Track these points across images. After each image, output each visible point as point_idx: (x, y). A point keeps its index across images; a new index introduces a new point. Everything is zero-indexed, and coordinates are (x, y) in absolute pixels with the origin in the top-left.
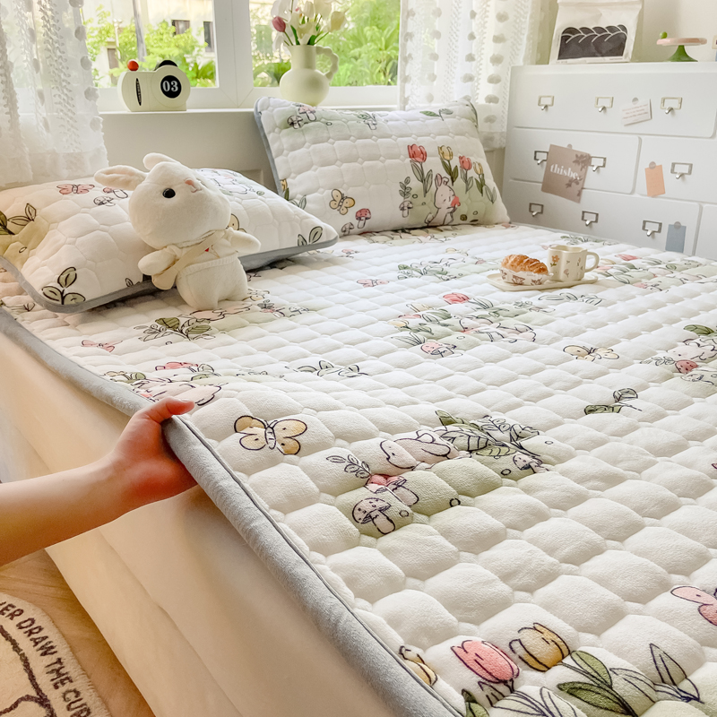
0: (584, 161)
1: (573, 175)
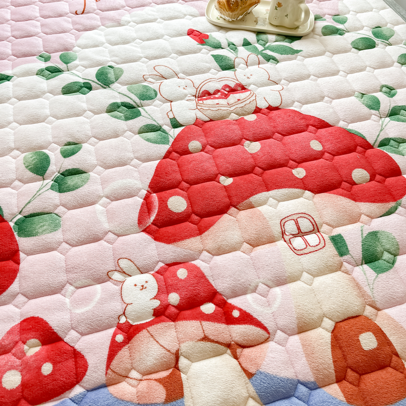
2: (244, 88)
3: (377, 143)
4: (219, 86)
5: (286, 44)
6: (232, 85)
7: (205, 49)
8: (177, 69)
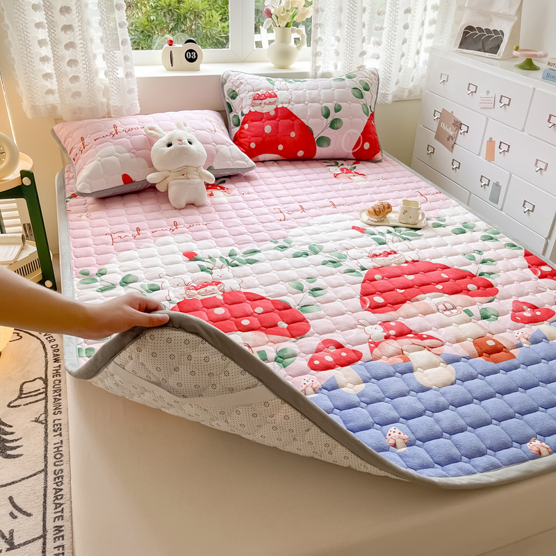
0: (458, 125)
1: (451, 133)
2: (395, 253)
3: (478, 274)
4: (381, 252)
5: (412, 232)
6: (389, 251)
7: (365, 235)
8: (354, 245)
